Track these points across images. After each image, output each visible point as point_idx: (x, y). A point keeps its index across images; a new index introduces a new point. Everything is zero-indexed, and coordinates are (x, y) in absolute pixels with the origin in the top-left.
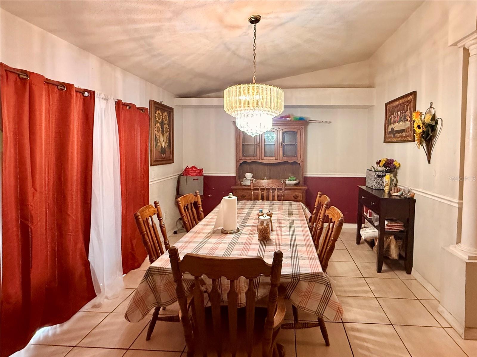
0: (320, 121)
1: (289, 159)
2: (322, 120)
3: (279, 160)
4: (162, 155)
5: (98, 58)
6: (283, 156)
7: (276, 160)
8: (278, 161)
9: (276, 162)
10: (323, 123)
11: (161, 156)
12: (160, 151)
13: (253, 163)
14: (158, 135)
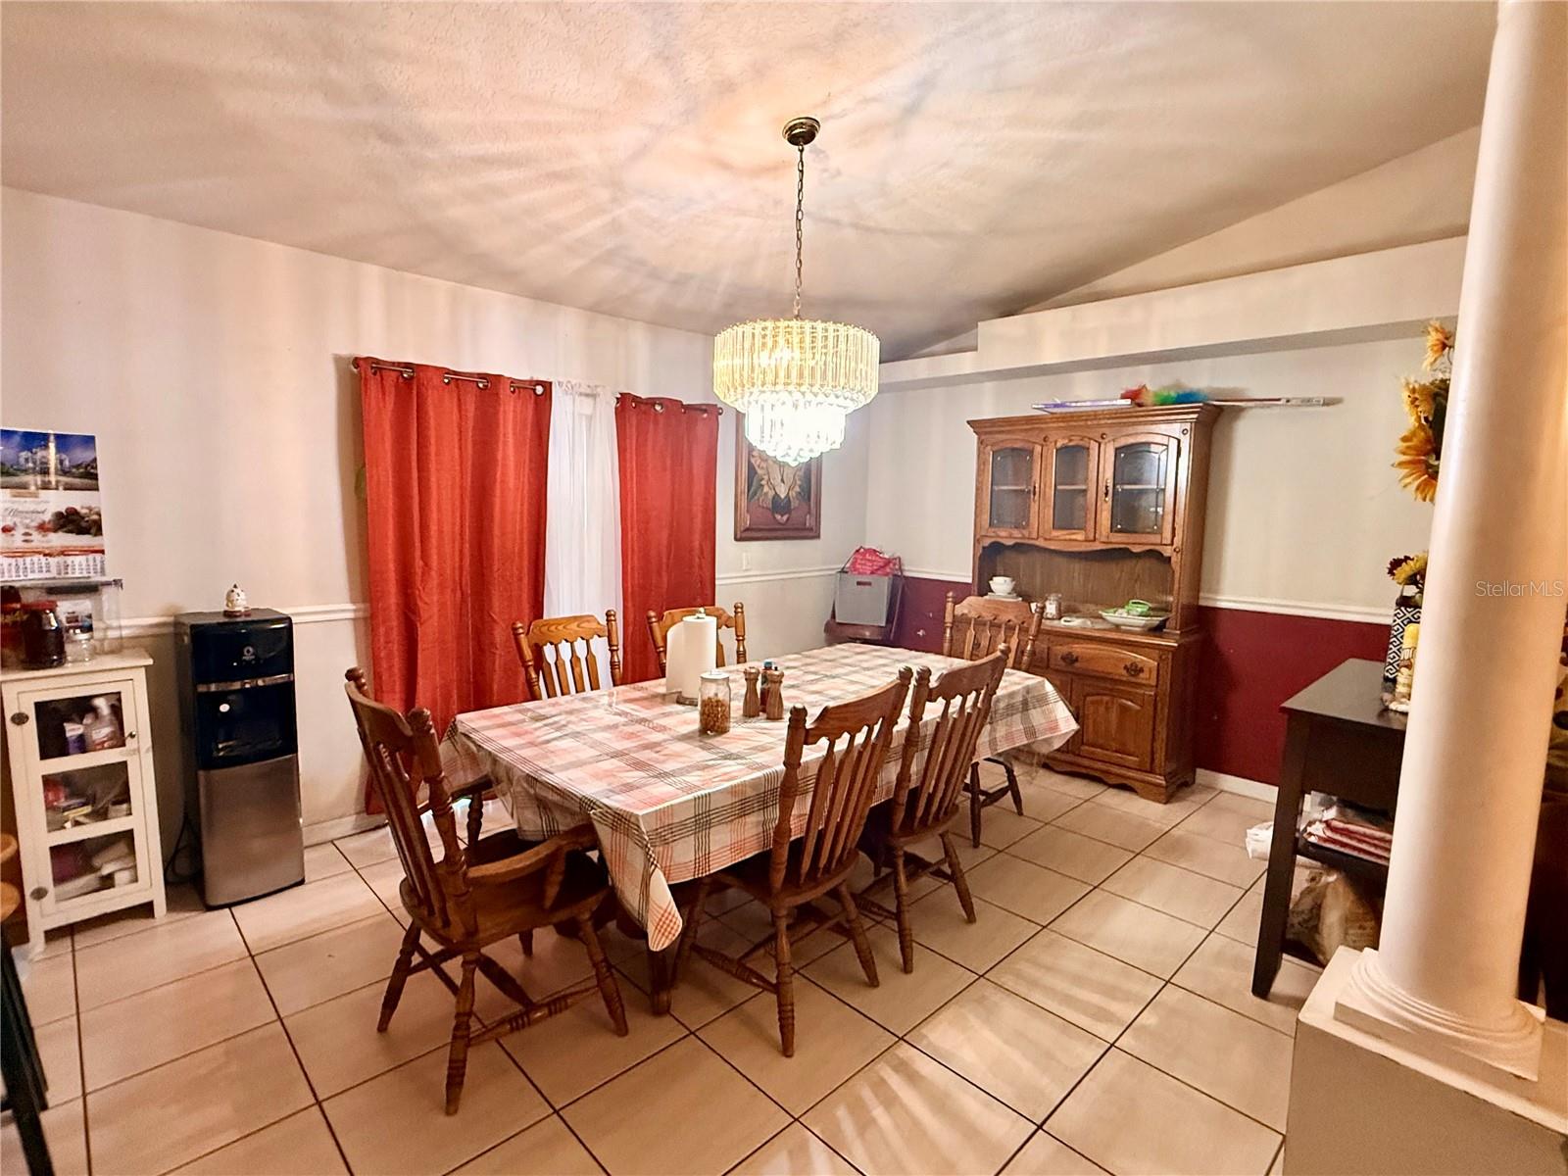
0: (1279, 400)
1: (1131, 541)
2: (1289, 396)
3: (1097, 543)
4: (778, 517)
5: (581, 311)
6: (1111, 528)
7: (1086, 541)
8: (1097, 546)
9: (1090, 549)
10: (1293, 405)
11: (775, 518)
12: (770, 506)
13: (1018, 547)
14: (762, 468)
